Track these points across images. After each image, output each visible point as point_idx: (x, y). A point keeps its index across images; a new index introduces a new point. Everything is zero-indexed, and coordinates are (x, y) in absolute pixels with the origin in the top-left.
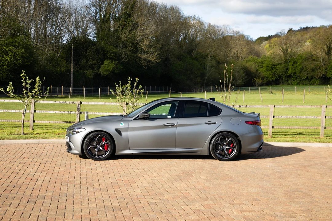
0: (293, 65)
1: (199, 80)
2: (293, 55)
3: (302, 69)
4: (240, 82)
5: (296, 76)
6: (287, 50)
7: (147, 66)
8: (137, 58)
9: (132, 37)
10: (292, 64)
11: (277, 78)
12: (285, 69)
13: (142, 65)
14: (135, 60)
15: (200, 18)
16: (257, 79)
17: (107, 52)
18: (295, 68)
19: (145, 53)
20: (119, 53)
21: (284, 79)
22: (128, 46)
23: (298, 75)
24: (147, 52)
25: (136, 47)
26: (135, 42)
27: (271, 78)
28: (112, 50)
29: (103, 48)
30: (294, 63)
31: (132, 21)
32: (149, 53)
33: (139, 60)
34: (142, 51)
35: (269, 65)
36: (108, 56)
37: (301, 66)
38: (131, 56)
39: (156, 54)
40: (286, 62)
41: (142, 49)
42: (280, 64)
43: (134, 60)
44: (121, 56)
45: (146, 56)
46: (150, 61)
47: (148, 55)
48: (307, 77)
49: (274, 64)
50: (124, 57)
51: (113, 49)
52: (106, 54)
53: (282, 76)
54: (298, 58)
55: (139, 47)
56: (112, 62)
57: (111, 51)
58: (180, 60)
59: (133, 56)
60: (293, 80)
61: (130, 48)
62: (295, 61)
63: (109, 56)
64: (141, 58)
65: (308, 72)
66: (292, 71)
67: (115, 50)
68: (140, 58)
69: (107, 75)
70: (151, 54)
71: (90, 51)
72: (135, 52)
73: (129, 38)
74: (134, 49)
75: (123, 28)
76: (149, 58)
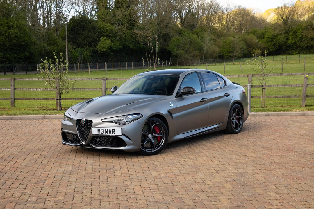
0: (293, 35)
1: (197, 53)
2: (294, 25)
3: (302, 38)
4: (239, 53)
5: (296, 45)
6: (287, 21)
7: (144, 41)
8: (134, 35)
9: (128, 14)
10: (292, 33)
11: (278, 49)
12: (285, 39)
13: (138, 41)
14: (132, 36)
16: (255, 50)
17: (104, 29)
18: (295, 38)
19: (141, 30)
20: (115, 30)
21: (284, 49)
22: (124, 23)
23: (299, 45)
24: (143, 28)
25: (132, 23)
26: (131, 19)
27: (271, 48)
29: (100, 26)
30: (294, 32)
32: (145, 29)
33: (136, 36)
34: (138, 28)
35: (270, 36)
37: (301, 36)
38: (128, 32)
40: (286, 32)
41: (138, 26)
42: (281, 34)
43: (130, 36)
44: (117, 33)
45: (142, 32)
46: (146, 37)
47: (144, 32)
48: (307, 46)
49: (275, 34)
50: (121, 33)
51: (109, 26)
52: (102, 31)
53: (282, 46)
54: (298, 28)
55: (136, 24)
56: (109, 39)
57: (107, 29)
58: (179, 34)
59: (130, 33)
60: (294, 50)
61: (126, 25)
62: (295, 31)
63: (105, 34)
65: (308, 41)
66: (292, 41)
67: (112, 27)
68: (137, 34)
69: (104, 52)
70: (147, 30)
71: (87, 29)
72: (132, 29)
73: (125, 15)
74: (130, 25)
75: (119, 6)
76: (145, 34)
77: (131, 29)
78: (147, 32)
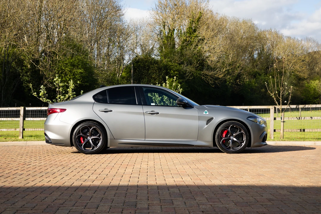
7: (215, 84)
8: (203, 76)
9: (198, 53)
13: (208, 84)
14: (201, 77)
15: (277, 31)
17: (170, 70)
19: (212, 70)
20: (183, 71)
22: (193, 63)
24: (214, 68)
25: (202, 64)
26: (201, 58)
28: (176, 67)
29: (166, 66)
31: (197, 37)
32: (216, 70)
33: (206, 78)
34: (208, 68)
36: (171, 75)
38: (196, 73)
39: (224, 70)
41: (208, 66)
44: (185, 74)
45: (212, 72)
46: (217, 79)
47: (215, 72)
50: (189, 74)
52: (169, 72)
55: (206, 64)
56: (176, 81)
57: (174, 69)
59: (199, 74)
61: (195, 65)
64: (208, 76)
67: (179, 67)
68: (206, 75)
70: (218, 71)
72: (202, 70)
73: (194, 55)
74: (199, 66)
75: (187, 44)
76: (217, 75)
77: (200, 70)
78: (219, 73)
